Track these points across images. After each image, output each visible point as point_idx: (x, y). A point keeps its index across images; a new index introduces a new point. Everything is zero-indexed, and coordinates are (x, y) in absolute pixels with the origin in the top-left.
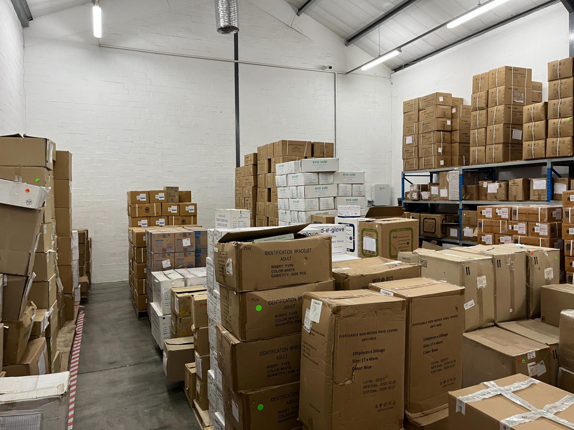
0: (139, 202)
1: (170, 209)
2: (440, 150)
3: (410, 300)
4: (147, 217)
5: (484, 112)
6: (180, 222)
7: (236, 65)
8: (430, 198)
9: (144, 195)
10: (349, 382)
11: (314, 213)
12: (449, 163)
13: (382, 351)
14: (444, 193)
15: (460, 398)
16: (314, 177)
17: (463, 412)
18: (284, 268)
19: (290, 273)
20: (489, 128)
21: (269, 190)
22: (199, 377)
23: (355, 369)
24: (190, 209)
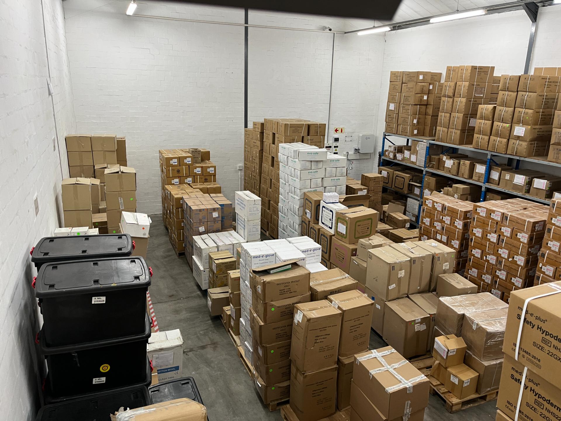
0: (172, 166)
1: (195, 171)
2: (415, 121)
4: (179, 177)
5: (451, 100)
6: (203, 180)
7: (246, 29)
8: (403, 160)
12: (421, 133)
13: (329, 335)
16: (308, 164)
18: (286, 290)
19: (289, 292)
21: (273, 158)
22: (233, 319)
23: (316, 343)
24: (211, 170)
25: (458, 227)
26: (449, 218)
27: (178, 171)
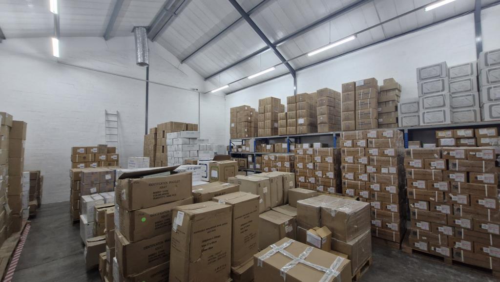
0: (79, 153)
1: (100, 158)
2: (246, 130)
3: (234, 206)
4: (84, 162)
5: (263, 115)
6: (107, 164)
7: (147, 83)
8: (242, 152)
9: (83, 149)
10: (200, 259)
11: (187, 159)
12: (250, 136)
13: (219, 237)
14: (248, 149)
15: (260, 258)
16: (187, 140)
17: (261, 266)
18: (162, 193)
19: (166, 196)
20: (266, 121)
21: (163, 146)
22: (108, 262)
23: (203, 251)
24: (114, 157)
25: (287, 166)
26: (280, 163)
27: (84, 158)
